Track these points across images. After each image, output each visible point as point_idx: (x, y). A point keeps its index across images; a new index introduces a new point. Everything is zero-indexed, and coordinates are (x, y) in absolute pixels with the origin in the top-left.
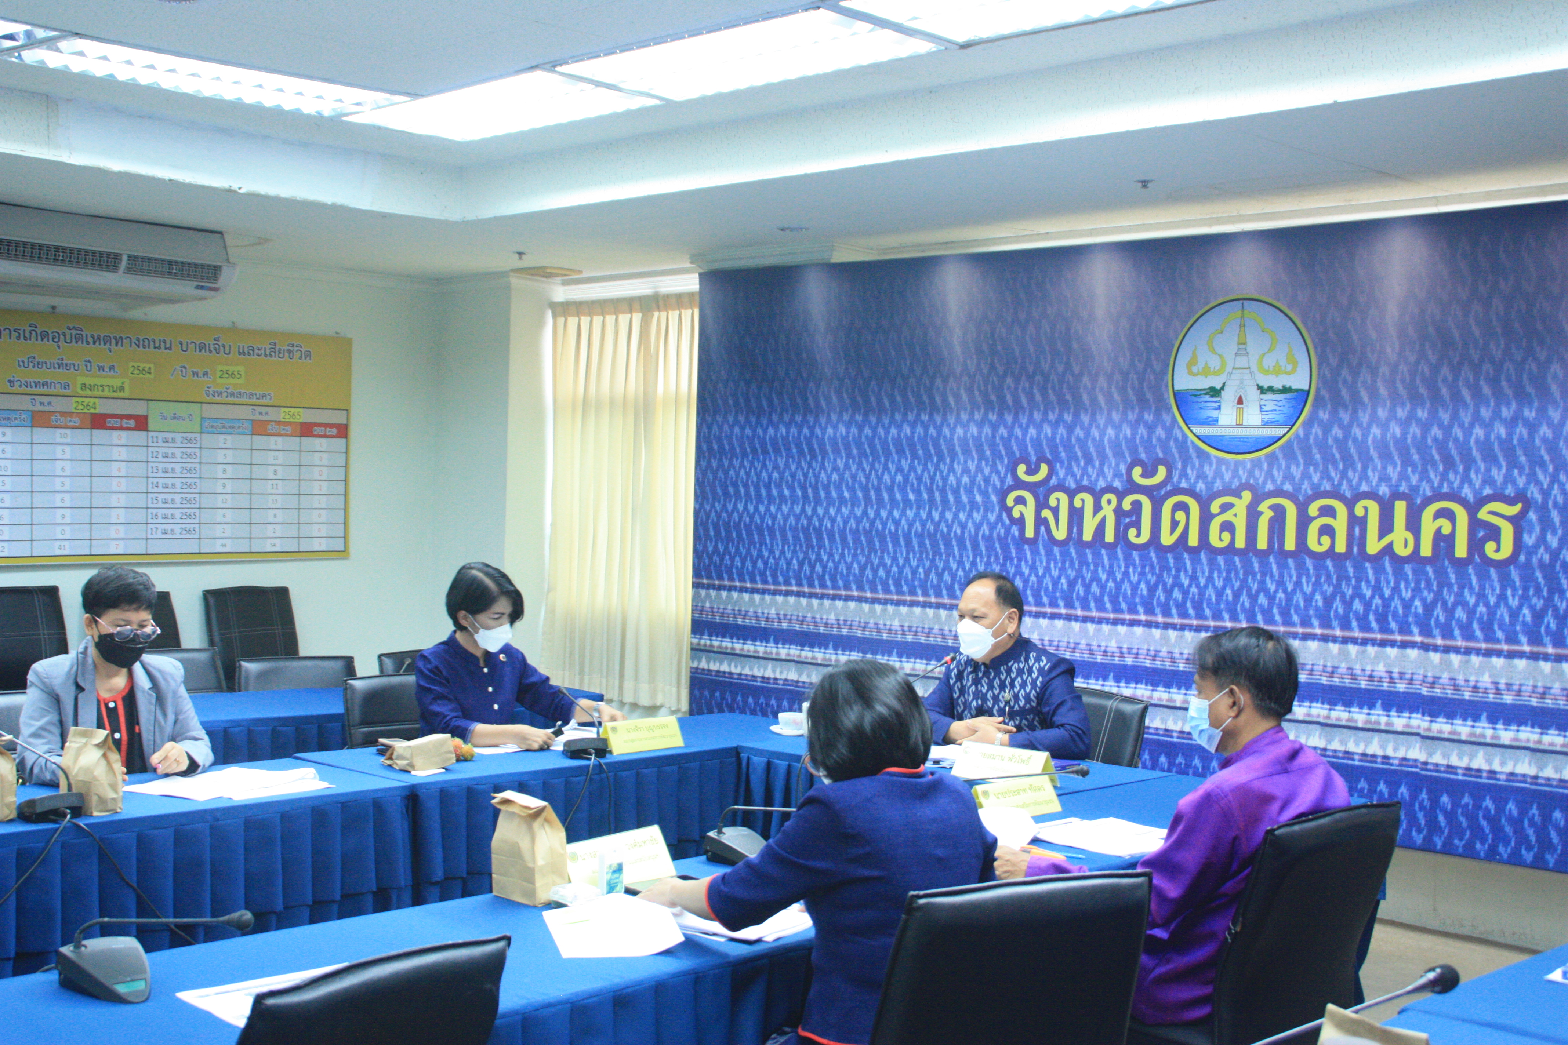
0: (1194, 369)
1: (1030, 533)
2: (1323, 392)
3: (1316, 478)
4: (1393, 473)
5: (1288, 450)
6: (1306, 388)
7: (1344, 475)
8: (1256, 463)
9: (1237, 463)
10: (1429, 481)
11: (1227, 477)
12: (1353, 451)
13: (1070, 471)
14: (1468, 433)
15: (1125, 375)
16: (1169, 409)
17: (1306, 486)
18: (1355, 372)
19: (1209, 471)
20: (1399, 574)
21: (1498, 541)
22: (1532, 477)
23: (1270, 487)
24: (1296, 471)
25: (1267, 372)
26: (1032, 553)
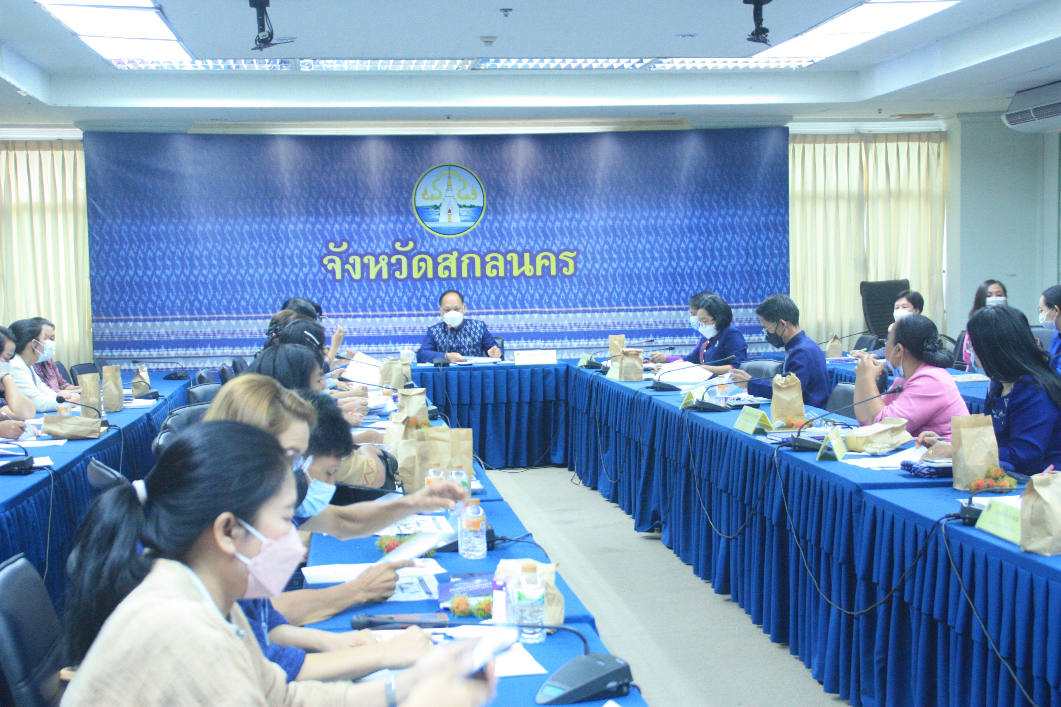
0: (426, 197)
1: (338, 276)
2: (490, 208)
3: (488, 245)
4: (523, 241)
5: (474, 233)
6: (481, 205)
7: (501, 243)
8: (459, 239)
9: (449, 239)
10: (538, 244)
11: (445, 245)
12: (504, 232)
13: (360, 245)
14: (553, 224)
15: (389, 199)
16: (413, 215)
17: (483, 248)
18: (504, 199)
19: (435, 243)
20: (528, 283)
21: (568, 267)
22: (580, 241)
23: (466, 249)
24: (479, 242)
25: (462, 198)
26: (341, 286)
